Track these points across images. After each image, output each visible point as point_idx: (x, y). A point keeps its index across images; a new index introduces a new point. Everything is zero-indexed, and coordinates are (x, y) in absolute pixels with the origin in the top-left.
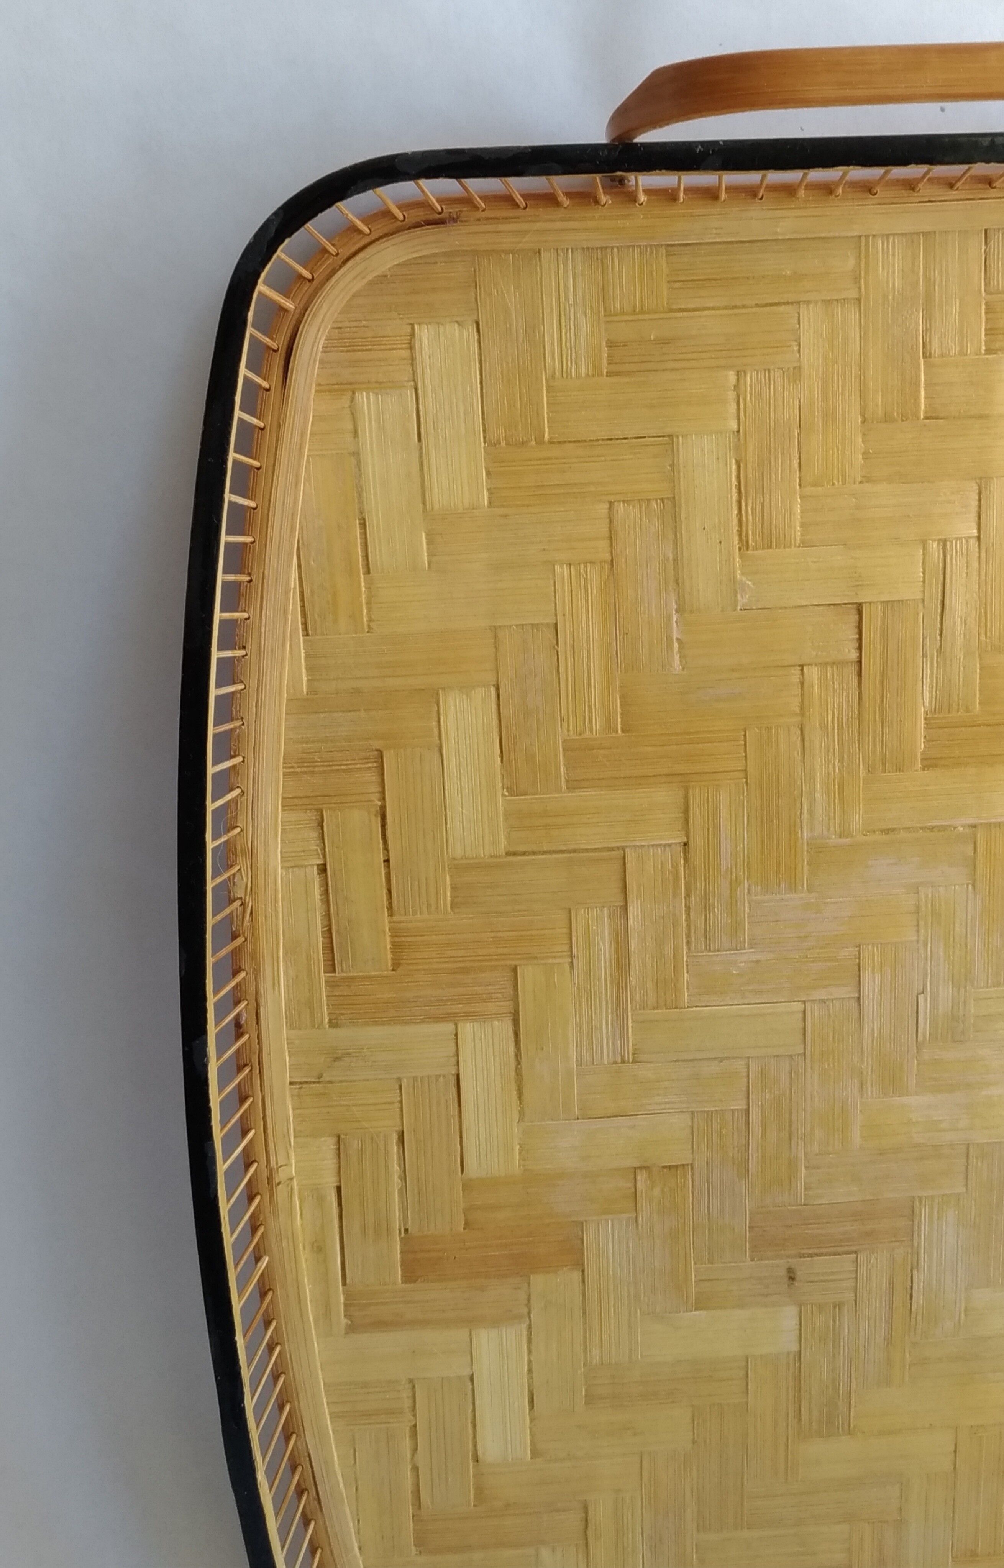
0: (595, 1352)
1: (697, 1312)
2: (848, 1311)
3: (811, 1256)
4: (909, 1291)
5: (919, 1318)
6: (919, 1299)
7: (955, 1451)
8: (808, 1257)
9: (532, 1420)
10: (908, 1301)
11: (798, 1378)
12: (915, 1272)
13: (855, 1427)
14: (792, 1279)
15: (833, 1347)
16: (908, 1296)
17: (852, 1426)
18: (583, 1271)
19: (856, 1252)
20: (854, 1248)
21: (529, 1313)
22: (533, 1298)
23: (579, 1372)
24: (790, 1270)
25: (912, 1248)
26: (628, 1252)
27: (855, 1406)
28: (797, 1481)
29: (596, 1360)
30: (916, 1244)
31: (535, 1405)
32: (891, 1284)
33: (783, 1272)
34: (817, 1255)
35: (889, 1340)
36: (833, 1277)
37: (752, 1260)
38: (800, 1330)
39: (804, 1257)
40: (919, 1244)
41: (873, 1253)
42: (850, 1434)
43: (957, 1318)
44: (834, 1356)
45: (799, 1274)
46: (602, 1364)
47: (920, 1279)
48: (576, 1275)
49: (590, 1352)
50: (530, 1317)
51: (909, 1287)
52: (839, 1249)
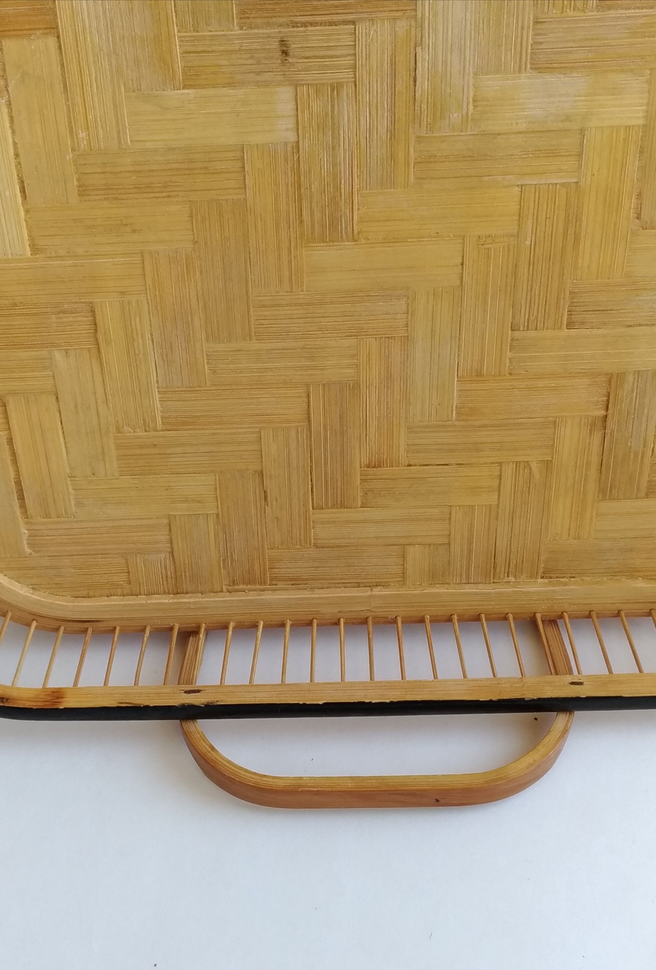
0: (82, 135)
1: (186, 91)
2: (347, 95)
3: (305, 25)
4: (413, 74)
5: (424, 106)
6: (423, 85)
7: (462, 264)
8: (302, 27)
9: (27, 211)
10: (412, 87)
11: (297, 172)
12: (419, 50)
13: (359, 233)
14: (285, 53)
15: (333, 138)
16: (412, 79)
17: (356, 232)
18: (58, 37)
19: (353, 23)
20: (351, 17)
21: (6, 86)
22: (7, 68)
23: (68, 158)
24: (282, 42)
25: (416, 22)
26: (104, 13)
27: (358, 209)
28: (302, 291)
29: (84, 144)
30: (419, 15)
31: (27, 195)
32: (393, 63)
33: (275, 45)
34: (312, 24)
35: (392, 134)
36: (330, 53)
37: (241, 29)
38: (297, 116)
39: (298, 27)
40: (423, 15)
41: (373, 24)
42: (354, 240)
43: (465, 111)
44: (334, 148)
45: (293, 47)
46: (91, 149)
47: (424, 57)
48: (51, 42)
49: (76, 135)
50: (7, 90)
51: (412, 69)
52: (335, 18)
